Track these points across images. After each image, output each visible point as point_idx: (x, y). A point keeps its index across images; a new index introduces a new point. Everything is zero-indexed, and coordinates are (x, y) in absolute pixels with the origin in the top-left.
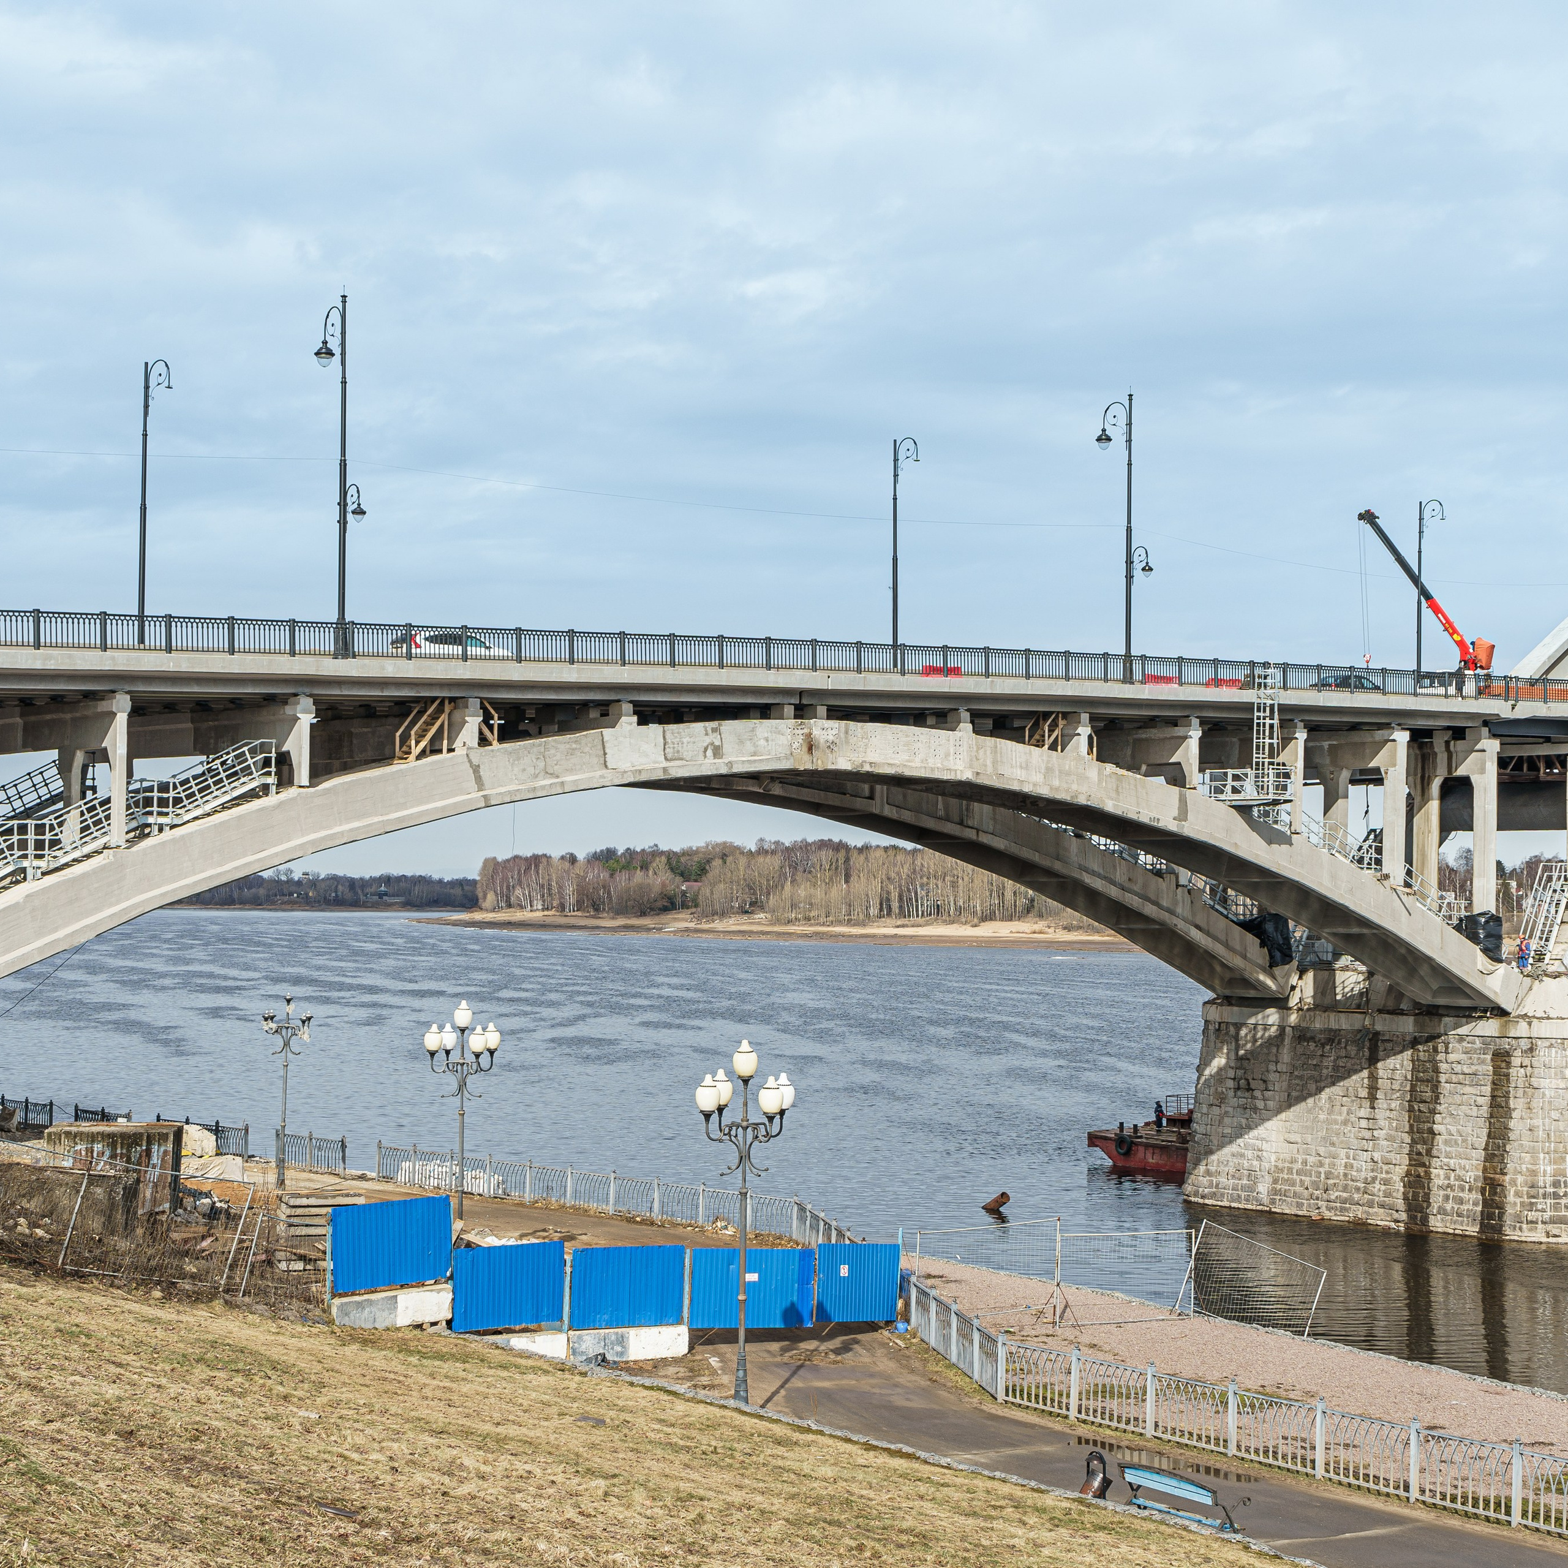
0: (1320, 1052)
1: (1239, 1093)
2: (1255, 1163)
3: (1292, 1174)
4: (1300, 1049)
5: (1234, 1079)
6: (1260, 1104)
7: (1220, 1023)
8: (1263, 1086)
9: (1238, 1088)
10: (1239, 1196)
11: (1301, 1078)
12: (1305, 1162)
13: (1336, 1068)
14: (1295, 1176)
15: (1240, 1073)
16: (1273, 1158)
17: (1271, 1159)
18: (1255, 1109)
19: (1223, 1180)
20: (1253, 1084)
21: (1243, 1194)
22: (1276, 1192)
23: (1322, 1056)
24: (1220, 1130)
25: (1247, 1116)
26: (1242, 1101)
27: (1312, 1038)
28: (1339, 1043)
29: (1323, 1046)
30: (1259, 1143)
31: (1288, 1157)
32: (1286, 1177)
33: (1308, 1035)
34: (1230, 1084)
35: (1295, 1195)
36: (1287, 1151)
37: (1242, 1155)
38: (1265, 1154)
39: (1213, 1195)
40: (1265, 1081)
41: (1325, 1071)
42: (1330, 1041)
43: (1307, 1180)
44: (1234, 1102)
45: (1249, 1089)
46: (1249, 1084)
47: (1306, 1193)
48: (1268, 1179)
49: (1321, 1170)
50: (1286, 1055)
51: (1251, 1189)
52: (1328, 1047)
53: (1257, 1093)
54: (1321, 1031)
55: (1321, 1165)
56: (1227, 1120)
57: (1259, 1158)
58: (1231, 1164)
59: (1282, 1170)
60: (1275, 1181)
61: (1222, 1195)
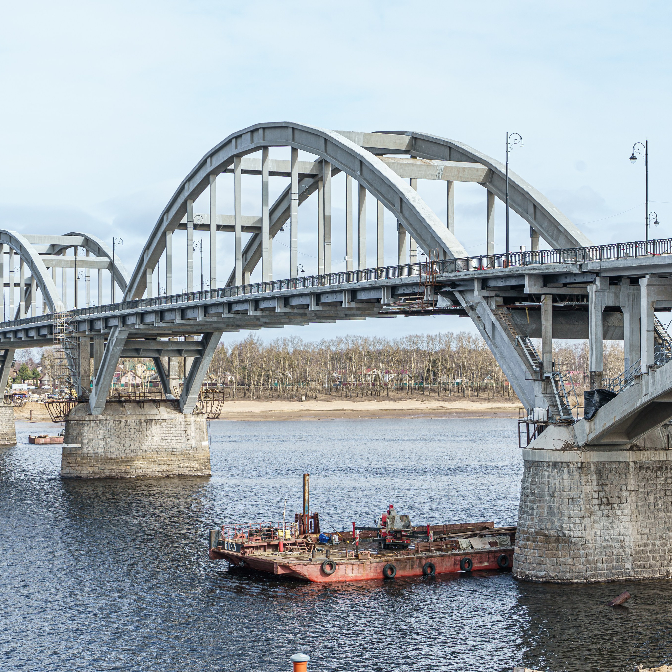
0: (654, 476)
1: (602, 507)
2: (621, 551)
3: (647, 553)
4: (641, 475)
5: (598, 498)
6: (619, 513)
7: (582, 463)
8: (618, 501)
9: (601, 504)
10: (612, 573)
11: (644, 493)
12: (653, 545)
13: (666, 483)
14: (649, 555)
15: (602, 494)
16: (632, 545)
17: (631, 546)
18: (615, 516)
19: (599, 565)
20: (611, 501)
21: (615, 572)
22: (638, 567)
23: (656, 478)
24: (593, 532)
25: (610, 521)
26: (605, 512)
27: (648, 468)
28: (666, 469)
29: (656, 471)
30: (621, 537)
31: (642, 543)
32: (643, 556)
33: (645, 466)
34: (596, 502)
35: (651, 566)
36: (642, 540)
37: (611, 547)
38: (626, 544)
39: (594, 576)
40: (619, 498)
41: (659, 487)
42: (660, 468)
43: (657, 555)
44: (600, 513)
45: (609, 504)
46: (608, 500)
47: (658, 564)
48: (631, 559)
49: (666, 548)
50: (632, 480)
51: (621, 567)
52: (659, 472)
53: (616, 506)
54: (655, 463)
55: (665, 544)
56: (596, 525)
57: (622, 547)
58: (604, 553)
59: (639, 552)
60: (636, 560)
61: (601, 575)
